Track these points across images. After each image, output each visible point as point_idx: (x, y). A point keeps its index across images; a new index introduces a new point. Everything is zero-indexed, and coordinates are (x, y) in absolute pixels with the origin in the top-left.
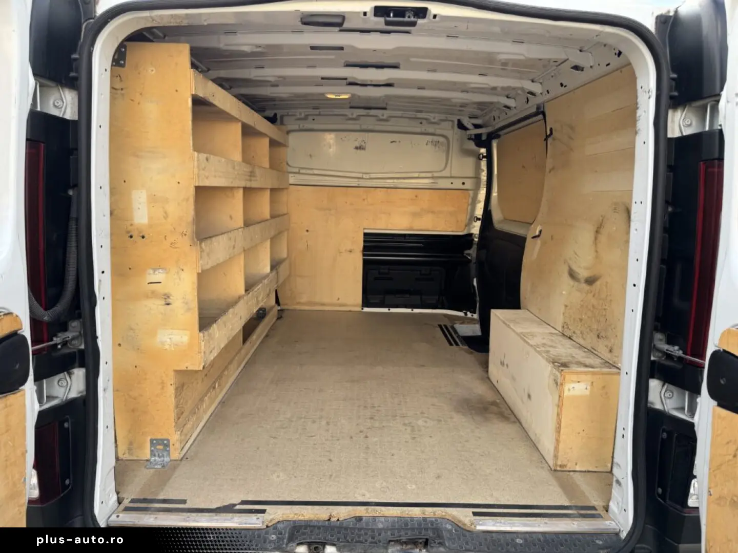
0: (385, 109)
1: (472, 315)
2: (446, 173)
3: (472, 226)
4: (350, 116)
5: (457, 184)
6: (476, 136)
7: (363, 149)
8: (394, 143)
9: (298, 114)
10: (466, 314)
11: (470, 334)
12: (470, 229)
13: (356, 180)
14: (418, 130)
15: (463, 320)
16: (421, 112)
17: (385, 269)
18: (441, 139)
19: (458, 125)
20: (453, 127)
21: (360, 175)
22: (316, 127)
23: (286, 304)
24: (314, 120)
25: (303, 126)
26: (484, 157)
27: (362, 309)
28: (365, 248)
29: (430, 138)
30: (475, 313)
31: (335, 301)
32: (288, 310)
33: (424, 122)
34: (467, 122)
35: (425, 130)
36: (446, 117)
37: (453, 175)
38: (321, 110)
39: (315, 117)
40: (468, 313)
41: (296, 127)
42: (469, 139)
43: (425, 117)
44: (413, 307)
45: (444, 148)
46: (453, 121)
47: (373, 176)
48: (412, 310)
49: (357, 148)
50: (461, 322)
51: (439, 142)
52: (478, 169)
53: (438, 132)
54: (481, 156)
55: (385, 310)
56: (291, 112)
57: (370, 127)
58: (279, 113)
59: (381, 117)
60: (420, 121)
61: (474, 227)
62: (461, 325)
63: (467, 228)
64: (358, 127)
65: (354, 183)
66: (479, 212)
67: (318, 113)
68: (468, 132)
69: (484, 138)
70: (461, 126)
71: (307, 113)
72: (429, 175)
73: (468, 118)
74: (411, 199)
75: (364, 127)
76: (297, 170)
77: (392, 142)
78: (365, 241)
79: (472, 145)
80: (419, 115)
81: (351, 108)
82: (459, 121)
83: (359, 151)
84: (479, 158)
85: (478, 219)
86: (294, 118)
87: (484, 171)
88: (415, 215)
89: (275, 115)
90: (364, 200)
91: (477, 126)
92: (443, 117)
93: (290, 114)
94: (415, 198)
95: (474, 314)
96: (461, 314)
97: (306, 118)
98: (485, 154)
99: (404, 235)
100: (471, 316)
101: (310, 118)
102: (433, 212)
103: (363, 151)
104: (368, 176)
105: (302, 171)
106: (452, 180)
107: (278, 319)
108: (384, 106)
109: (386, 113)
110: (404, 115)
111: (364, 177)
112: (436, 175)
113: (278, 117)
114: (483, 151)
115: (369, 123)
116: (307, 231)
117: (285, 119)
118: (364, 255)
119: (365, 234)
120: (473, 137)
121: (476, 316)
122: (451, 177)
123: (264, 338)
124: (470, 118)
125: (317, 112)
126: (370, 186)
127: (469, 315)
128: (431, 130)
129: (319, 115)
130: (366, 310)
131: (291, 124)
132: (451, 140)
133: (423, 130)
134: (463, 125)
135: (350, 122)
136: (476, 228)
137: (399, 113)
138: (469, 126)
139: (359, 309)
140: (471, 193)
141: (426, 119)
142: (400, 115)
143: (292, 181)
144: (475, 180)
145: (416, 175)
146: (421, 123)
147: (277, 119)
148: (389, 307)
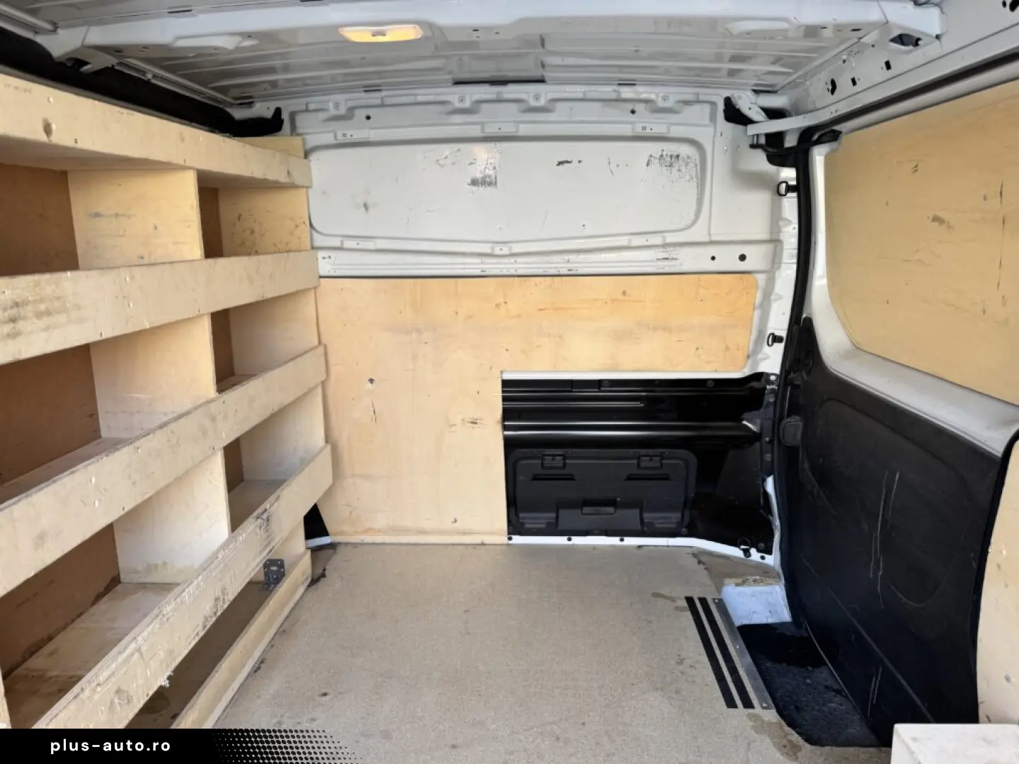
0: (541, 81)
1: (763, 558)
2: (698, 234)
3: (760, 356)
4: (457, 105)
5: (728, 259)
6: (769, 136)
7: (490, 184)
8: (566, 165)
9: (331, 105)
10: (747, 552)
11: (761, 617)
12: (756, 363)
13: (477, 260)
14: (626, 130)
15: (742, 573)
16: (631, 84)
17: (554, 459)
18: (685, 150)
19: (725, 111)
20: (713, 118)
21: (485, 249)
22: (374, 135)
23: (341, 533)
24: (368, 118)
25: (344, 135)
26: (790, 189)
27: (510, 539)
28: (507, 414)
29: (655, 148)
30: (770, 553)
31: (448, 525)
32: (347, 544)
33: (640, 108)
34: (748, 104)
35: (644, 128)
36: (698, 94)
37: (714, 238)
38: (384, 93)
39: (370, 112)
40: (753, 551)
41: (328, 138)
42: (753, 146)
43: (644, 96)
44: (622, 533)
45: (693, 171)
46: (713, 104)
47: (517, 248)
48: (622, 540)
49: (474, 182)
50: (740, 580)
51: (678, 156)
52: (776, 218)
53: (676, 132)
54: (784, 185)
55: (561, 540)
56: (314, 102)
57: (508, 129)
58: (287, 107)
59: (533, 103)
60: (630, 106)
61: (767, 357)
62: (740, 589)
63: (750, 362)
64: (476, 131)
65: (474, 266)
66: (779, 322)
67: (378, 102)
68: (752, 130)
69: (790, 142)
70: (734, 115)
71: (351, 104)
72: (657, 240)
73: (750, 94)
74: (613, 301)
75: (491, 130)
76: (336, 242)
77: (560, 163)
78: (505, 399)
79: (759, 162)
80: (627, 92)
81: (458, 83)
82: (728, 101)
83: (480, 190)
84: (778, 191)
85: (776, 339)
86: (322, 116)
87: (790, 222)
88: (621, 336)
89: (278, 111)
90: (498, 306)
91: (773, 114)
92: (687, 93)
93: (312, 106)
94: (620, 297)
95: (766, 556)
96: (735, 552)
97: (349, 115)
98: (794, 183)
99: (599, 384)
100: (760, 560)
101: (360, 114)
102: (667, 329)
103: (490, 189)
104: (506, 251)
105: (349, 244)
106: (713, 250)
107: (315, 581)
108: (537, 73)
109: (544, 93)
110: (590, 96)
111: (497, 251)
112: (671, 238)
113: (285, 116)
114: (789, 174)
115: (503, 119)
116: (371, 381)
117: (301, 120)
118: (505, 428)
119: (506, 384)
120: (762, 141)
121: (773, 560)
122: (712, 243)
123: (249, 675)
124: (756, 92)
125: (375, 98)
126: (512, 272)
127: (755, 555)
128: (659, 129)
129: (382, 105)
130: (517, 539)
131: (315, 131)
132: (708, 149)
133: (638, 130)
134: (738, 111)
135: (458, 118)
136: (771, 361)
137: (578, 91)
138: (755, 114)
139: (504, 540)
140: (761, 278)
141: (647, 101)
142: (580, 96)
143: (325, 267)
144: (770, 247)
145: (623, 241)
146: (633, 112)
147: (282, 121)
148: (570, 533)
